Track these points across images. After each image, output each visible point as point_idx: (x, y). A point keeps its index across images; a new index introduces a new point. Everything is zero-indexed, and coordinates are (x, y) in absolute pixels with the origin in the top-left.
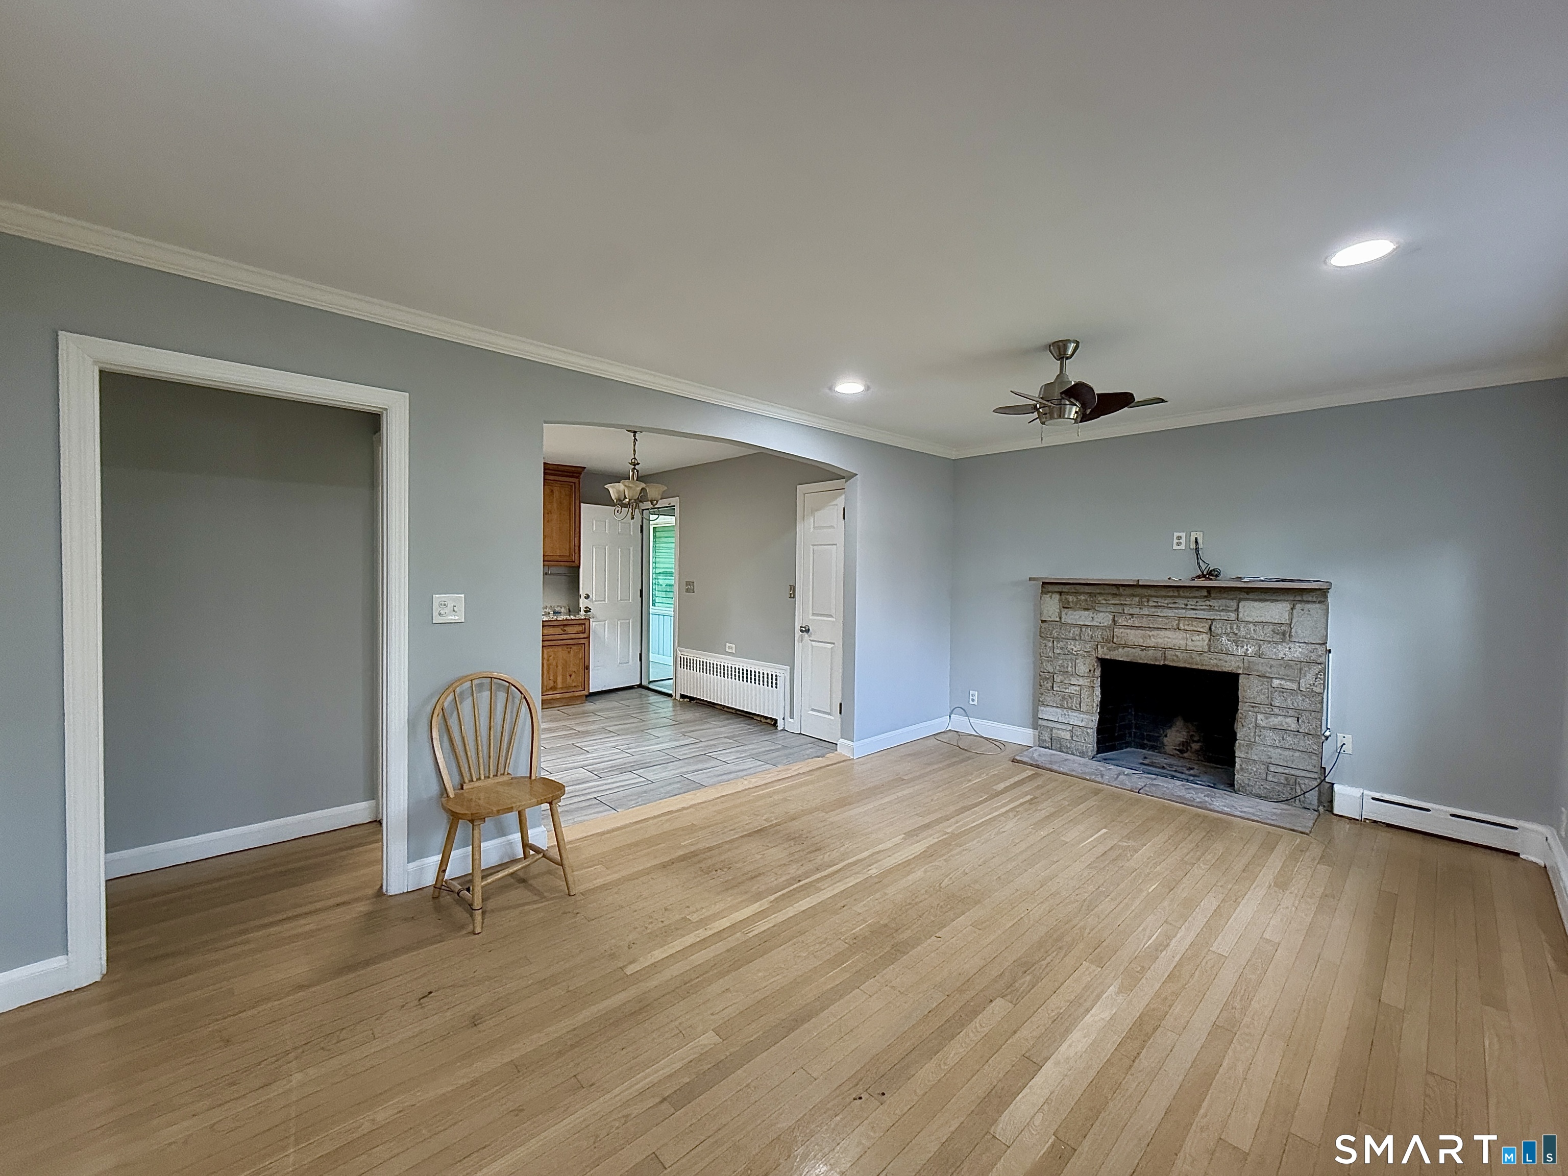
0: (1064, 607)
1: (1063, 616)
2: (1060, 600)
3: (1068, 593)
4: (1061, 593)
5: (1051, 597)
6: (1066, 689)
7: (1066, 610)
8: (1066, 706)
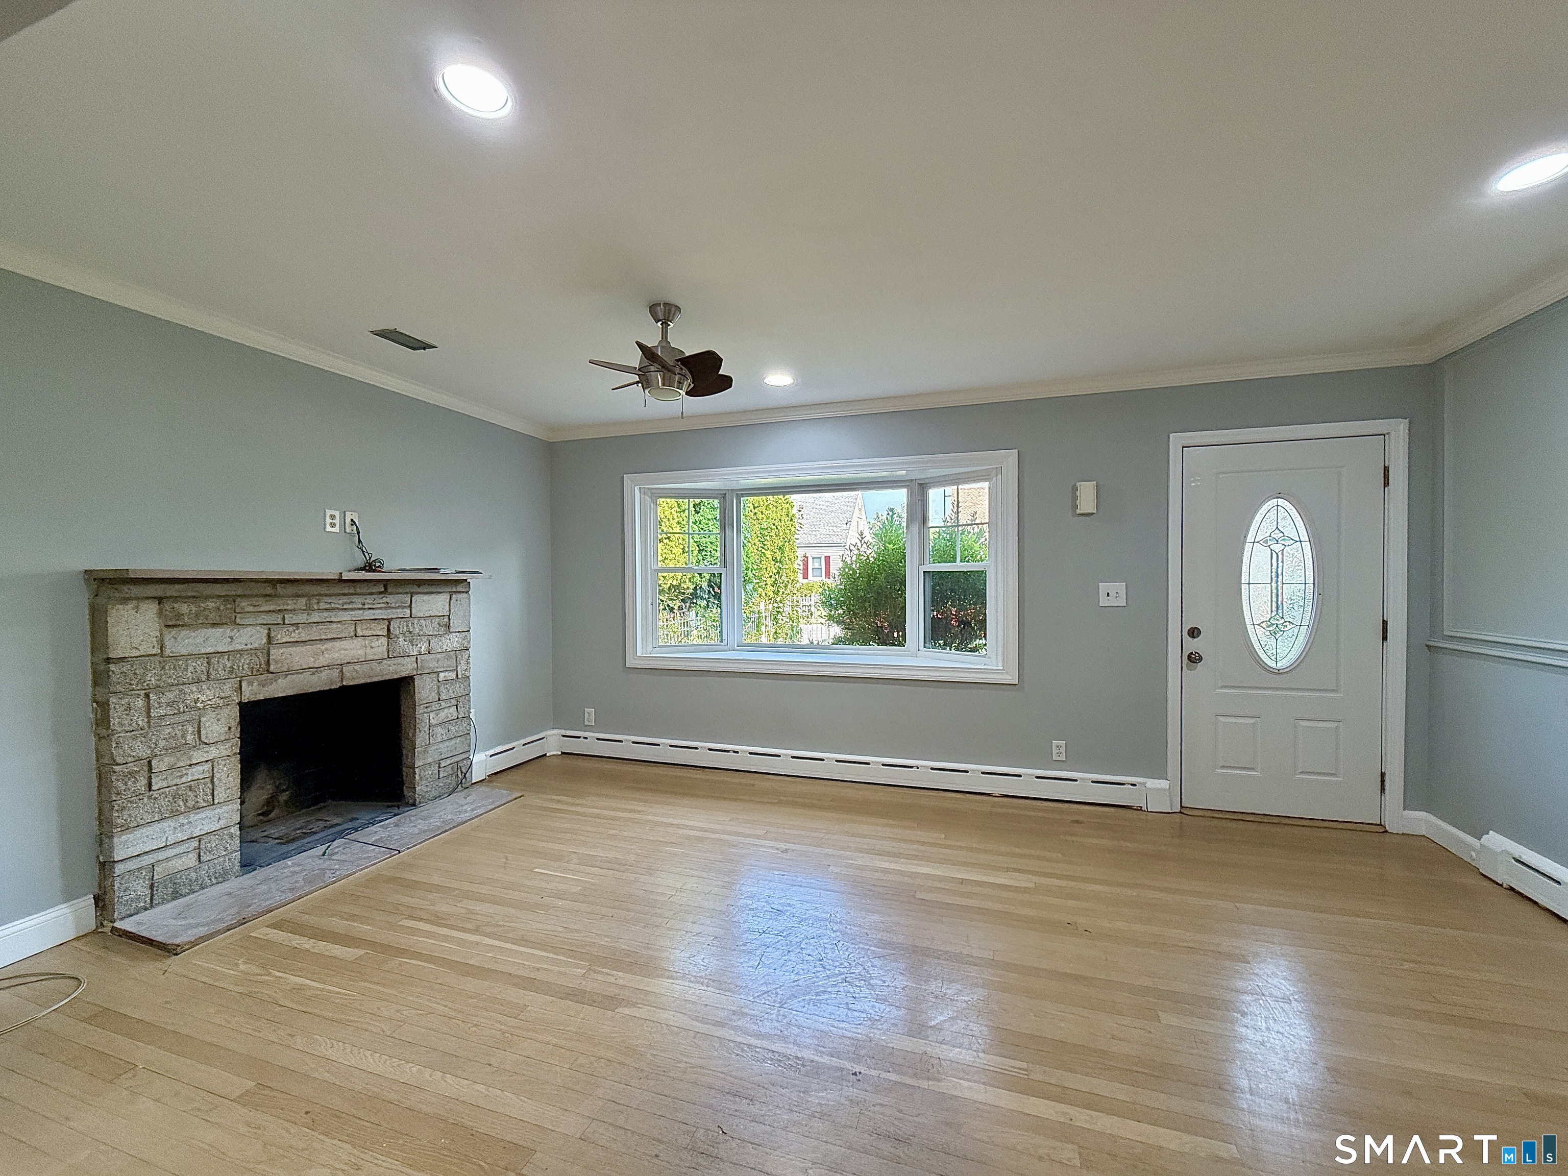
0: (167, 626)
1: (168, 643)
2: (160, 613)
3: (175, 599)
4: (160, 600)
5: (137, 607)
6: (181, 777)
7: (174, 631)
8: (182, 809)
